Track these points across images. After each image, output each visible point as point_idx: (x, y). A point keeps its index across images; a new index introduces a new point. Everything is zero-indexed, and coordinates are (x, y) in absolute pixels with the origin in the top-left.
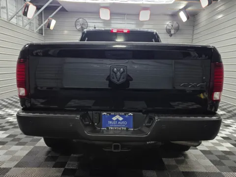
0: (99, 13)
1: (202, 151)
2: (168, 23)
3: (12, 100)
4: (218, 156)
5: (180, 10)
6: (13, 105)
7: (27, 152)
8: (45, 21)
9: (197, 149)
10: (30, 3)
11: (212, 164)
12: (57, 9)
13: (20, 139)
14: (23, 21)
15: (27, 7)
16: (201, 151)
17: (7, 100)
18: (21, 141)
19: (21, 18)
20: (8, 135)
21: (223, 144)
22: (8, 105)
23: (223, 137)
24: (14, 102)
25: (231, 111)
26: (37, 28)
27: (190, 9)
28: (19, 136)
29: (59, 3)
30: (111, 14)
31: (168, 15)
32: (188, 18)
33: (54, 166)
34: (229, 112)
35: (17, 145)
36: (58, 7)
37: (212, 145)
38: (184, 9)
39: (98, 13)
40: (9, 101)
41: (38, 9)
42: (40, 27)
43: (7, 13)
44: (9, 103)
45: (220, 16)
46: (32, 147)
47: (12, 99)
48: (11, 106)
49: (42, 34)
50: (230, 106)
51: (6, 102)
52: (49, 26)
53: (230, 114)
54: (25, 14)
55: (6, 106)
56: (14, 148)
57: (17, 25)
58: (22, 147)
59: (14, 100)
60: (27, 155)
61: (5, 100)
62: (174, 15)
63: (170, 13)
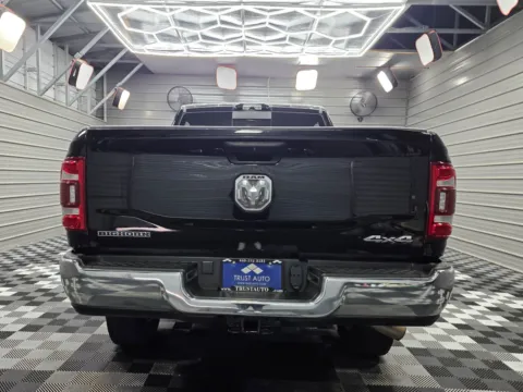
0: (215, 75)
1: (411, 350)
2: (355, 93)
3: (43, 249)
4: (442, 360)
5: (379, 69)
6: (48, 258)
7: (79, 345)
8: (108, 92)
9: (401, 345)
10: (81, 61)
11: (428, 374)
12: (133, 68)
13: (64, 321)
14: (66, 93)
15: (77, 67)
16: (409, 349)
17: (34, 248)
18: (67, 325)
19: (63, 89)
20: (42, 313)
21: (455, 338)
22: (38, 258)
23: (456, 325)
24: (48, 251)
25: (482, 274)
26: (93, 107)
27: (398, 66)
28: (63, 316)
29: (137, 59)
30: (240, 78)
31: (355, 78)
32: (395, 84)
33: (130, 371)
34: (477, 276)
35: (61, 331)
36: (136, 65)
37: (433, 339)
38: (387, 67)
39: (213, 76)
40: (39, 251)
41: (97, 69)
42: (100, 104)
43: (38, 80)
44: (39, 254)
45: (461, 81)
46: (88, 335)
47: (44, 246)
48: (43, 260)
49: (103, 118)
50: (481, 263)
51: (34, 252)
52: (116, 103)
53: (478, 281)
54: (73, 81)
55: (32, 260)
56: (56, 337)
57: (54, 102)
58: (69, 335)
59: (48, 247)
60: (80, 349)
61: (31, 247)
62: (368, 79)
63: (359, 75)
